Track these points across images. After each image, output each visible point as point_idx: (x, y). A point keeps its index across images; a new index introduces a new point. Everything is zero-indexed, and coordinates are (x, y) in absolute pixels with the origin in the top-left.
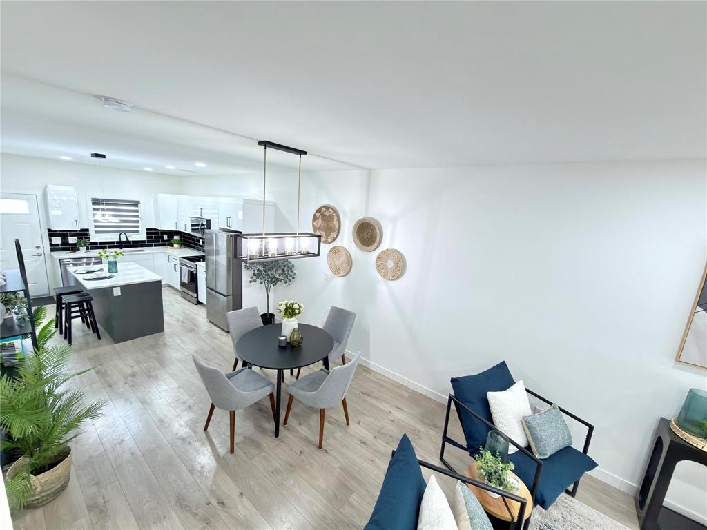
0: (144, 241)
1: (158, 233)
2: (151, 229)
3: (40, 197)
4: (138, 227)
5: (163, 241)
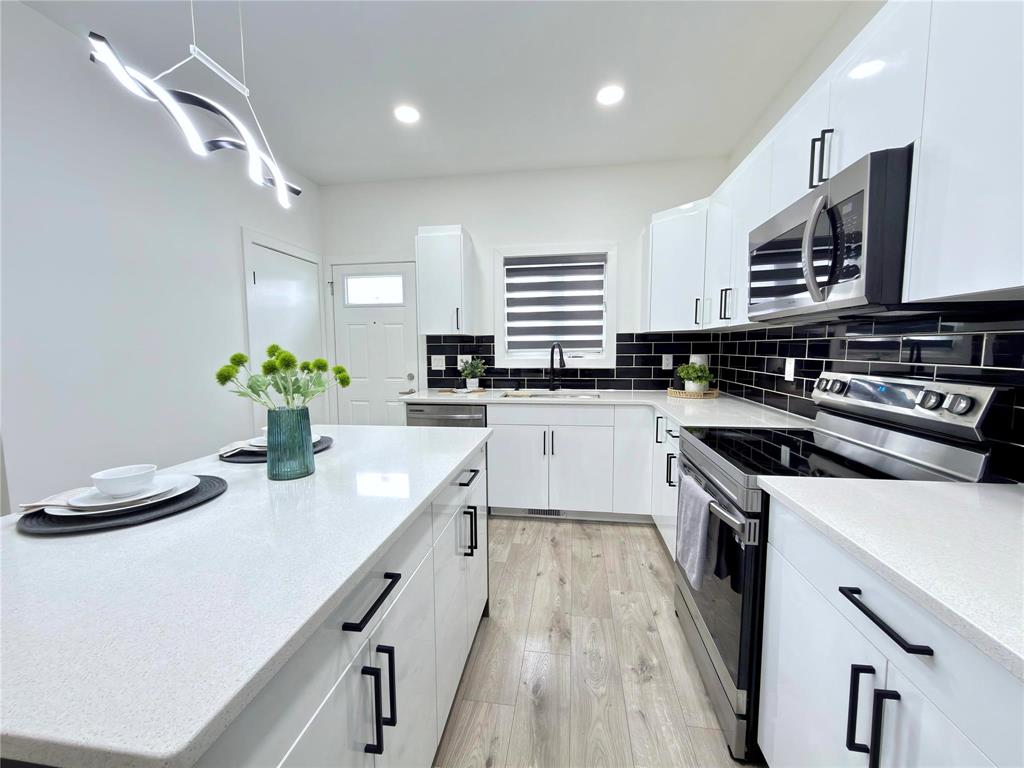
0: (609, 372)
1: (648, 348)
2: (630, 336)
4: (598, 330)
5: (661, 373)
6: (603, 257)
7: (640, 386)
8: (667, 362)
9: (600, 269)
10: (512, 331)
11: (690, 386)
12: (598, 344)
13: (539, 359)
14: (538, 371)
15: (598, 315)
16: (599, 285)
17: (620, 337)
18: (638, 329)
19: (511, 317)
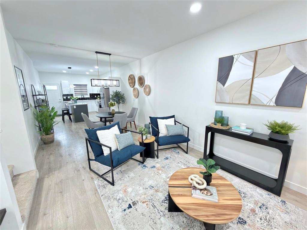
0: (89, 98)
1: (93, 95)
2: (91, 94)
3: (60, 85)
4: (87, 93)
5: (95, 98)
6: (87, 85)
7: (93, 99)
8: (96, 96)
9: (86, 86)
10: (75, 93)
11: (98, 99)
12: (87, 95)
13: (80, 97)
14: (80, 98)
15: (87, 91)
16: (87, 88)
17: (90, 94)
18: (92, 93)
19: (75, 91)
